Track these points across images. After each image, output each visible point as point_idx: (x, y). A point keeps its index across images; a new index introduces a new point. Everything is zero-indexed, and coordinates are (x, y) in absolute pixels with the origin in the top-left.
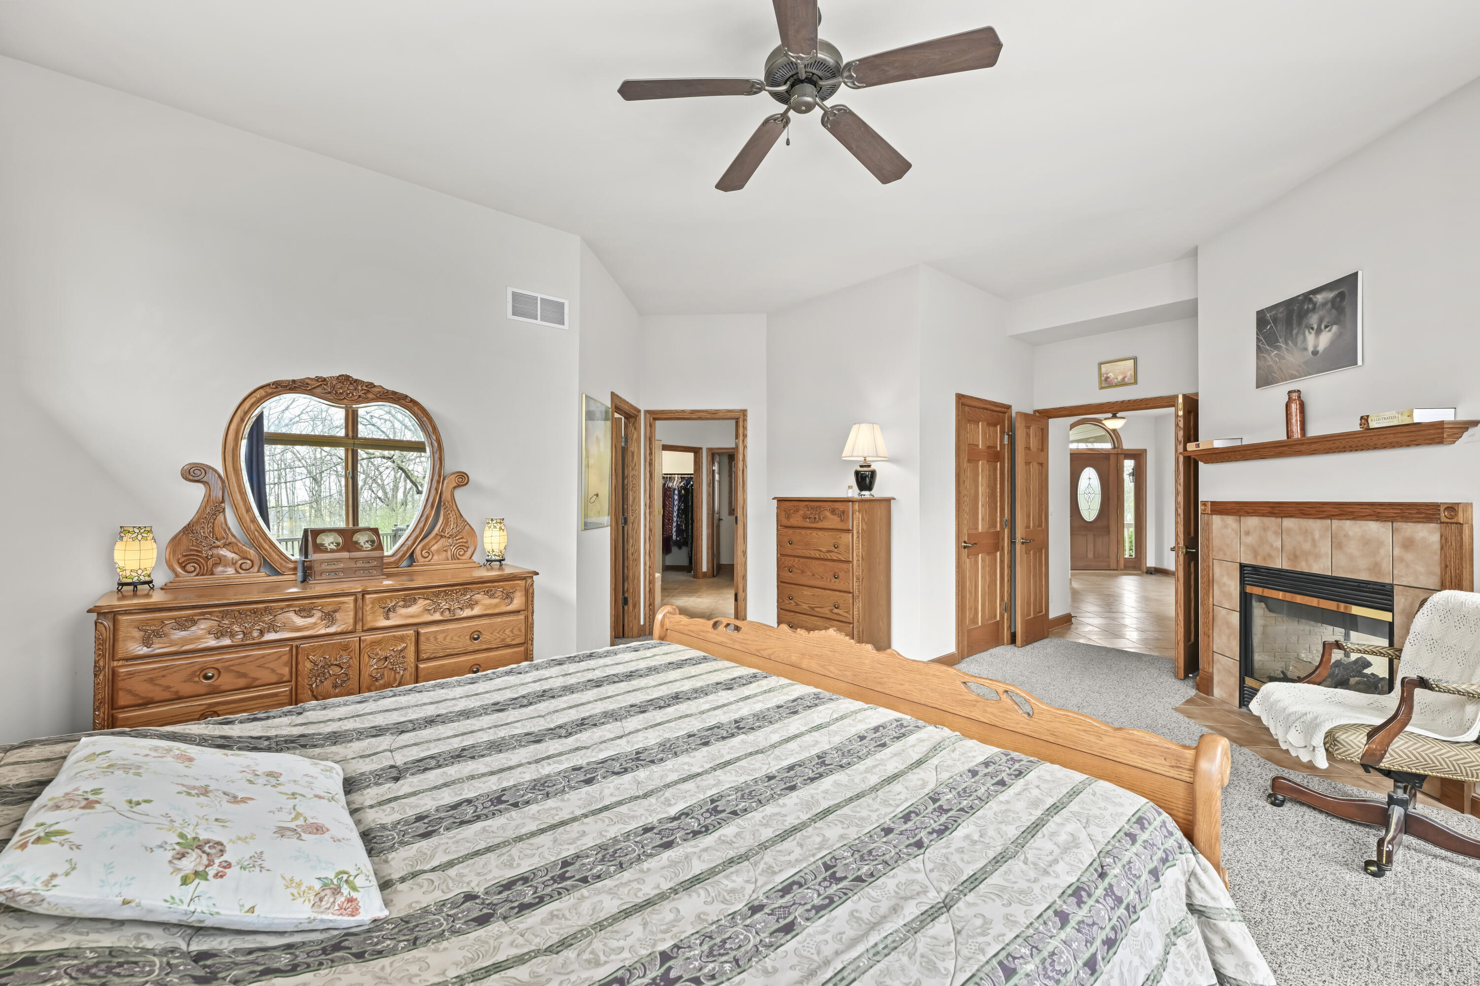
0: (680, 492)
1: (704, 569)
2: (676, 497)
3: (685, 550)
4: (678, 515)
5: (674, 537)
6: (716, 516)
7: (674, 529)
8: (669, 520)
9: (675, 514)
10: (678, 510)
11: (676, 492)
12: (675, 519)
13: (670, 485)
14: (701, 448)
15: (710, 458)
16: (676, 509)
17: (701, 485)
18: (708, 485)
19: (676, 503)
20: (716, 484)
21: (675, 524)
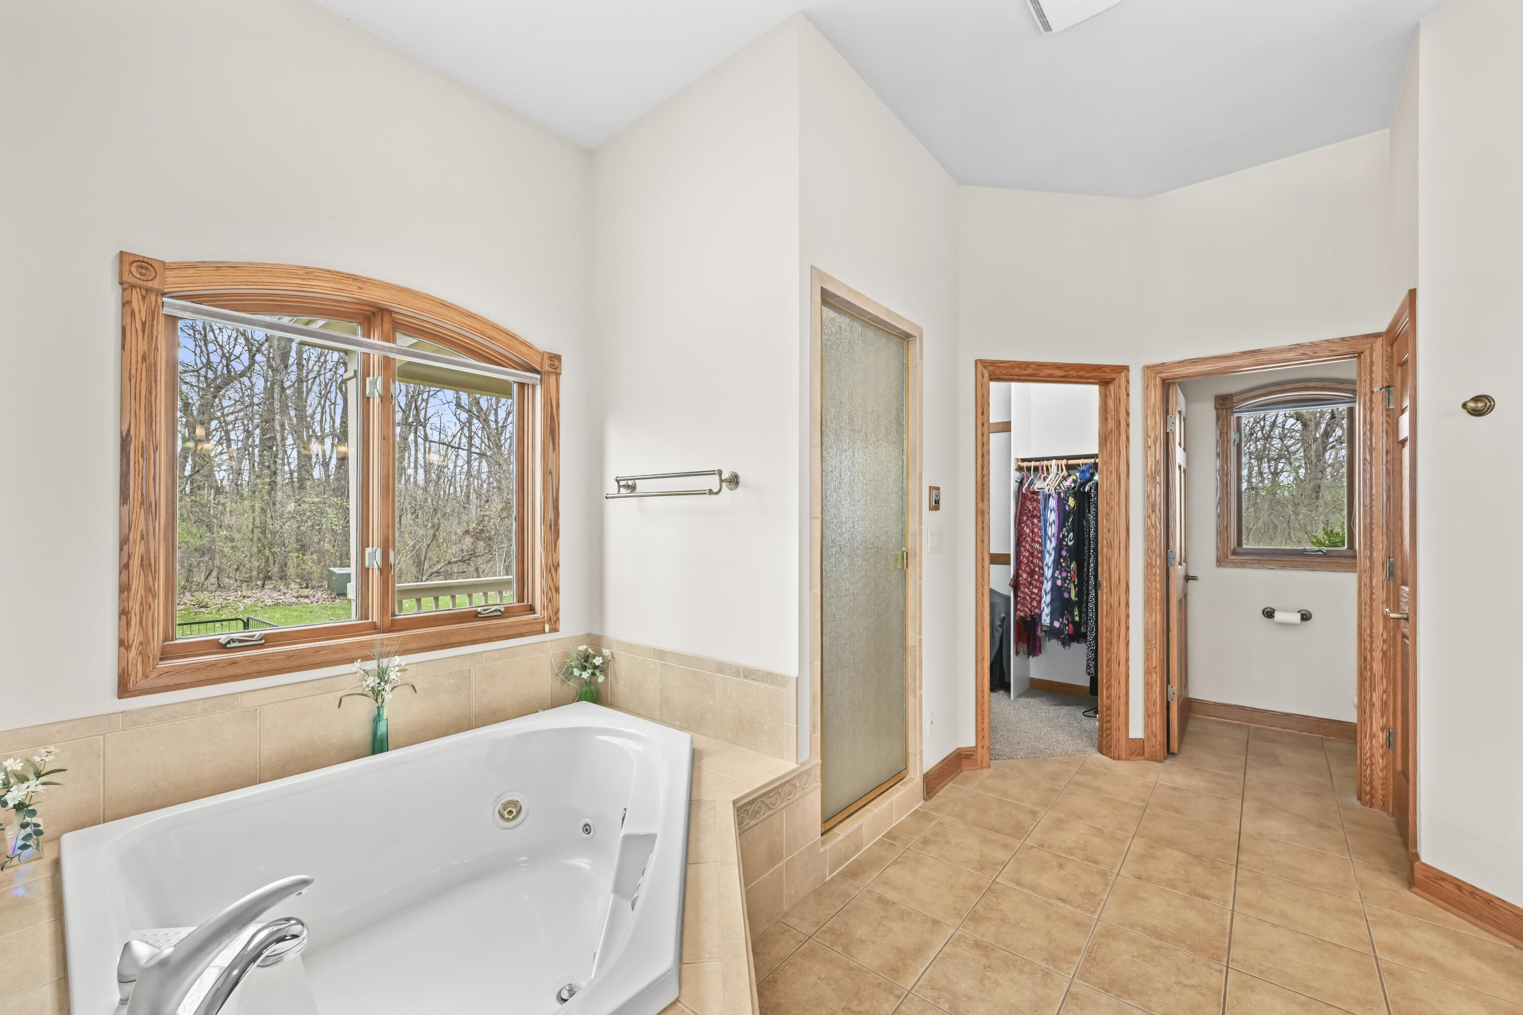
0: (1062, 502)
1: (1136, 730)
2: (1052, 517)
3: (1079, 651)
4: (1057, 564)
5: (1046, 620)
6: (1178, 571)
7: (1047, 599)
8: (1032, 574)
9: (1049, 559)
10: (1059, 548)
11: (1052, 503)
12: (1048, 573)
13: (1038, 485)
14: (1124, 369)
15: (1156, 395)
16: (1051, 545)
17: (1122, 478)
18: (1150, 478)
19: (1052, 530)
20: (1177, 476)
21: (1047, 586)
